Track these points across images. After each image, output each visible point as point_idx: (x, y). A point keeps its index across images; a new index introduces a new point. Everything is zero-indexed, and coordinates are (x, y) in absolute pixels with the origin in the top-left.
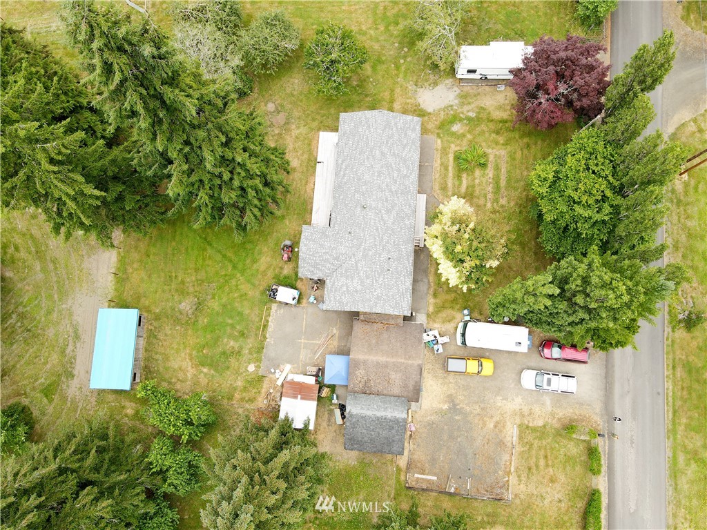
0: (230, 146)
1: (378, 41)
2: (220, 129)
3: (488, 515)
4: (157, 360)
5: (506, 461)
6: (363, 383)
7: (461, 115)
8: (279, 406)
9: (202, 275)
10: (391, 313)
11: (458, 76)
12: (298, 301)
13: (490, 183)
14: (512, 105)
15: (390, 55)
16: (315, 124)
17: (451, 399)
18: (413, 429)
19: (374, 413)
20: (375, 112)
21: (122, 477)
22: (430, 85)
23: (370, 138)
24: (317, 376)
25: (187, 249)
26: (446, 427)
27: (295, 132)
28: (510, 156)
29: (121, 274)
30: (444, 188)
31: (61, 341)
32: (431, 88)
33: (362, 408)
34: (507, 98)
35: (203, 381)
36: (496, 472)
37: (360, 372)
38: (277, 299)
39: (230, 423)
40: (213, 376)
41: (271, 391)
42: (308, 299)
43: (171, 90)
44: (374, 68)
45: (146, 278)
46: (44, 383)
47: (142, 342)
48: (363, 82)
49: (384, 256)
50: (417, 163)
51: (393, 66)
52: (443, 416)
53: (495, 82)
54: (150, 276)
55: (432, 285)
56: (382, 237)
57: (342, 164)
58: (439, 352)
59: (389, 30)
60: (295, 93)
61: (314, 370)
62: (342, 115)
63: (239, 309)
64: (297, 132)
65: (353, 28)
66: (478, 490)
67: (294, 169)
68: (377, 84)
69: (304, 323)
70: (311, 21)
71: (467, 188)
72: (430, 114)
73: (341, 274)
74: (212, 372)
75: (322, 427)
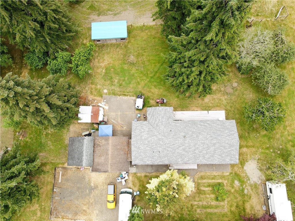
0: (201, 64)
1: (281, 137)
2: (207, 57)
3: (44, 208)
4: (107, 49)
5: (68, 216)
6: (99, 144)
7: (244, 186)
8: (89, 106)
9: (147, 63)
10: (132, 155)
11: (267, 183)
12: (138, 109)
13: (208, 203)
14: (255, 215)
15: (274, 144)
16: (229, 108)
17: (96, 187)
18: (81, 169)
19: (85, 150)
20: (237, 138)
21: (48, 40)
22: (260, 167)
23: (222, 137)
24: (103, 121)
25: (158, 55)
26: (83, 185)
27: (223, 98)
28: (224, 214)
29: (144, 28)
30: (202, 178)
31: (113, 8)
32: (258, 168)
33: (87, 144)
34: (259, 212)
35: (99, 71)
36: (63, 212)
37: (103, 142)
38: (137, 99)
39: (81, 85)
40: (101, 74)
41: (96, 101)
42: (139, 114)
43: (218, 23)
44: (265, 135)
45: (144, 39)
46: (95, 5)
47: (114, 42)
48: (256, 130)
49: (160, 149)
50: (212, 163)
51: (268, 146)
52: (88, 184)
53: (267, 204)
54: (144, 40)
55: (151, 174)
56: (170, 148)
57: (207, 123)
58: (118, 180)
59: (289, 142)
60: (245, 96)
61: (106, 120)
62: (234, 121)
63: (132, 82)
64: (223, 99)
65: (287, 123)
66: (55, 203)
67: (203, 100)
68: (256, 138)
69: (128, 113)
70: (287, 99)
71: (204, 191)
72: (243, 168)
73: (150, 128)
74: (103, 74)
75: (81, 126)
